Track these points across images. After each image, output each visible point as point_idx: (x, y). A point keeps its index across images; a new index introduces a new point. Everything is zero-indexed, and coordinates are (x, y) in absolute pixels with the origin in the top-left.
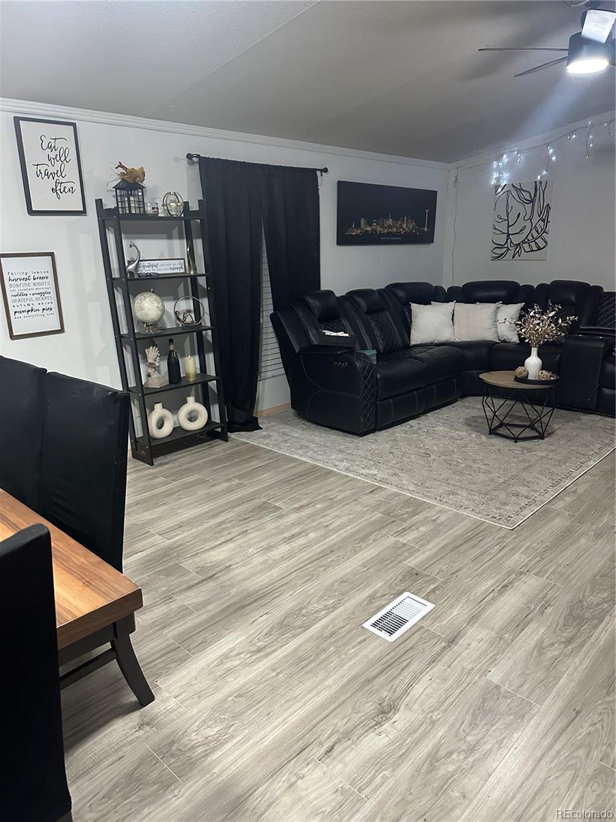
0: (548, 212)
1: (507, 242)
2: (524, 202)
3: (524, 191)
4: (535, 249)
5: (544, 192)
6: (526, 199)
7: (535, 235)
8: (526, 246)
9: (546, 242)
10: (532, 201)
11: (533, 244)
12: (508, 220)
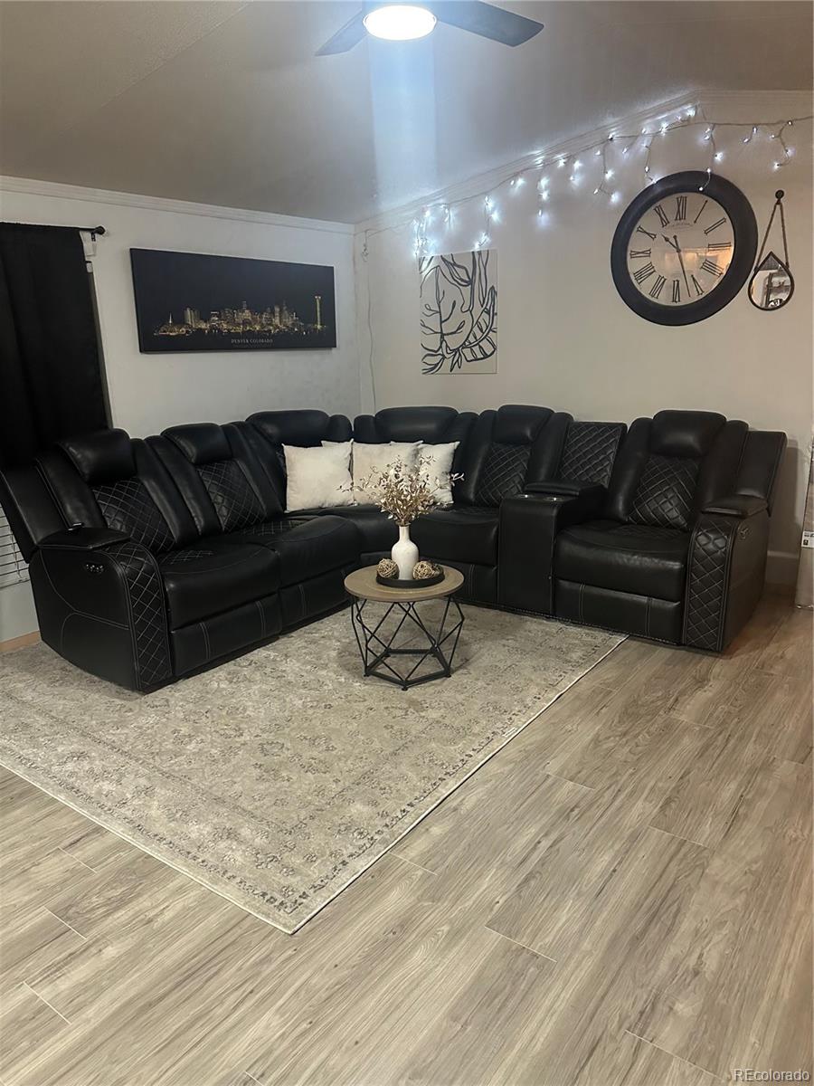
0: (493, 300)
1: (441, 347)
2: (461, 283)
3: (459, 266)
4: (480, 356)
5: (485, 269)
6: (462, 280)
7: (479, 335)
8: (467, 351)
9: (493, 345)
10: (470, 282)
11: (476, 349)
12: (440, 312)
